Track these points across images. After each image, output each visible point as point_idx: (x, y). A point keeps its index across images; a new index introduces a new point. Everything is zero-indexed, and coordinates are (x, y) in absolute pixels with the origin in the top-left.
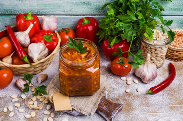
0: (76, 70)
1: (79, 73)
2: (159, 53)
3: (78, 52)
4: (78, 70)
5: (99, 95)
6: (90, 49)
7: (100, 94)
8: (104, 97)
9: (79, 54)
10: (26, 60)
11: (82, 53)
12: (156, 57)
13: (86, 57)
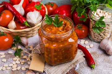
0: (60, 41)
1: (63, 44)
2: (107, 29)
3: (55, 26)
4: (62, 41)
5: (69, 65)
6: (64, 22)
7: (71, 65)
8: (74, 68)
9: (57, 28)
10: (27, 24)
11: (58, 27)
12: (104, 33)
13: (63, 30)
